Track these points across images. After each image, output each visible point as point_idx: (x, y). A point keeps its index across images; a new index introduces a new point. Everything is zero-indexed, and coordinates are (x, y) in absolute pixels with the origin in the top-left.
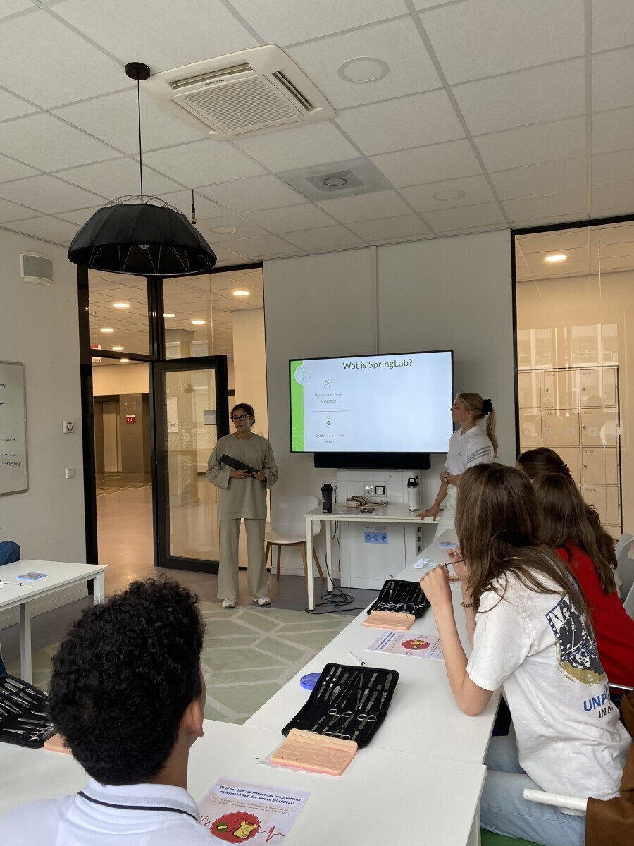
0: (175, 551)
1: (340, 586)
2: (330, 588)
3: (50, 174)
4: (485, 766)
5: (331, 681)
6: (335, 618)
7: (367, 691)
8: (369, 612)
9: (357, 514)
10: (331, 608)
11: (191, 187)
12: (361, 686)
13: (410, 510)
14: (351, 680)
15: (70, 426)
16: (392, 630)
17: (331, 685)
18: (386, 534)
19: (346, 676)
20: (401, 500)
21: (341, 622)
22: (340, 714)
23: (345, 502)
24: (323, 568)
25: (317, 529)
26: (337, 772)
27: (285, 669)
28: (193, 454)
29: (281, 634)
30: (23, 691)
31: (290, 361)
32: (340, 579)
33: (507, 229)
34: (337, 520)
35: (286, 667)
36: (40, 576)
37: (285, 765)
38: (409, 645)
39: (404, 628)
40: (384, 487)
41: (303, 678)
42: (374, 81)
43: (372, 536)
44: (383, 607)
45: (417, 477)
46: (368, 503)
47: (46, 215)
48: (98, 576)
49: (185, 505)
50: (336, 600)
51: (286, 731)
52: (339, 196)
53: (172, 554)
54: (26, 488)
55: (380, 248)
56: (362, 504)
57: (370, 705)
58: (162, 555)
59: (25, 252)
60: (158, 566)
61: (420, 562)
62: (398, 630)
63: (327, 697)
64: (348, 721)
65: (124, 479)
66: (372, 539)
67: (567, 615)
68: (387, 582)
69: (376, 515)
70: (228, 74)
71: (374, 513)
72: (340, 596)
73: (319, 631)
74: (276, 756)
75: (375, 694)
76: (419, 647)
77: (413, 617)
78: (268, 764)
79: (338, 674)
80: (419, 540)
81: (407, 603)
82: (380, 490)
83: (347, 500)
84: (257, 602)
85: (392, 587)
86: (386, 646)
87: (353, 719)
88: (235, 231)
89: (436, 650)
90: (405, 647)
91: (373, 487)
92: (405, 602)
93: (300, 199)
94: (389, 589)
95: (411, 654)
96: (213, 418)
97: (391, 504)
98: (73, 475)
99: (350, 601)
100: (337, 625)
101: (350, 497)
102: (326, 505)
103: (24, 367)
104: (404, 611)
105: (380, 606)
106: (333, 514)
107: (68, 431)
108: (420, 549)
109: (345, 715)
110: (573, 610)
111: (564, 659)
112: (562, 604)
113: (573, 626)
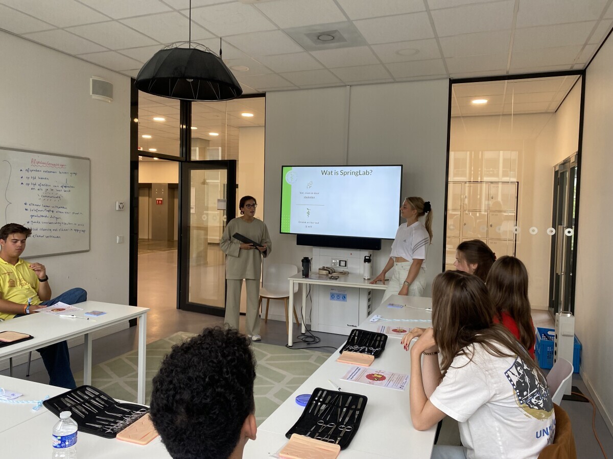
0: (192, 299)
1: (310, 330)
2: (303, 331)
3: (117, 21)
5: (318, 401)
6: (308, 353)
7: (345, 409)
8: (341, 352)
9: (327, 280)
10: (305, 345)
11: (220, 36)
12: (340, 405)
13: (364, 279)
14: (333, 401)
15: (121, 206)
17: (319, 404)
18: (346, 295)
19: (329, 397)
20: (358, 272)
21: (312, 355)
22: (326, 425)
23: (317, 271)
24: (299, 316)
25: (296, 289)
27: (273, 387)
28: (205, 229)
29: (268, 362)
30: (98, 396)
31: (283, 166)
32: (310, 325)
33: (446, 78)
34: (311, 283)
35: (272, 386)
36: (102, 313)
38: (371, 377)
39: (368, 365)
40: (346, 261)
41: (298, 397)
43: (336, 296)
44: (351, 348)
45: (371, 255)
46: (334, 272)
47: (111, 50)
48: (143, 315)
49: (199, 265)
50: (307, 340)
51: (288, 435)
53: (190, 301)
54: (88, 249)
55: (354, 88)
56: (330, 273)
57: (347, 419)
58: (183, 303)
59: (93, 77)
60: (180, 308)
61: (374, 317)
62: (363, 366)
63: (316, 412)
64: (332, 430)
65: (153, 244)
66: (336, 298)
67: (521, 372)
68: (353, 330)
69: (340, 281)
71: (338, 280)
72: (311, 337)
73: (297, 361)
74: (282, 452)
75: (351, 412)
76: (378, 379)
77: (373, 357)
78: (277, 458)
79: (324, 396)
80: (369, 300)
81: (368, 347)
82: (343, 264)
83: (320, 269)
84: (251, 338)
85: (357, 335)
86: (355, 377)
87: (335, 428)
88: (248, 69)
89: (391, 382)
90: (368, 378)
91: (338, 261)
92: (366, 346)
93: (299, 49)
94: (355, 336)
95: (373, 384)
96: (224, 205)
97: (352, 274)
98: (122, 242)
99: (318, 341)
100: (309, 357)
101: (321, 267)
102: (304, 272)
103: (90, 161)
104: (366, 352)
105: (348, 348)
106: (309, 278)
107: (120, 209)
108: (370, 307)
109: (330, 425)
110: (525, 367)
111: (523, 403)
112: (516, 364)
113: (527, 379)
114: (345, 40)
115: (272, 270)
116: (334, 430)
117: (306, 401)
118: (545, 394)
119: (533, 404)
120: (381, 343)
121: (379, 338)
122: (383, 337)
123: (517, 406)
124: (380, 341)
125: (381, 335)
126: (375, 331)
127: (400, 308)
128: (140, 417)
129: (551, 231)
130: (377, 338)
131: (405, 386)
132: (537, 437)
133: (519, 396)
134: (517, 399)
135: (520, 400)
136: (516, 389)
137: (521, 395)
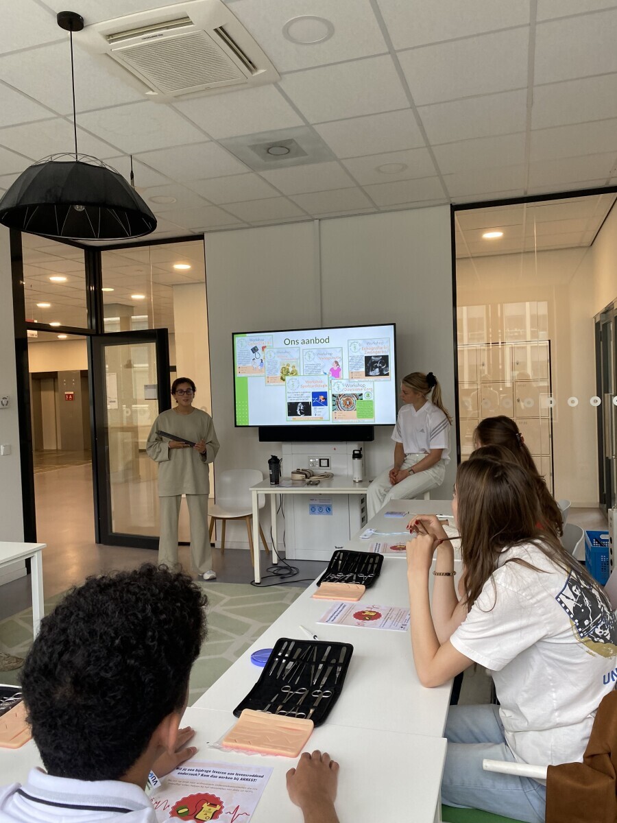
0: (117, 527)
1: (285, 559)
2: (275, 560)
4: (446, 739)
5: (283, 657)
6: (283, 590)
7: (321, 666)
8: (319, 584)
9: (303, 487)
10: (277, 580)
11: (129, 153)
12: (314, 660)
13: (354, 481)
14: (304, 655)
15: (4, 401)
17: (284, 661)
18: (331, 506)
19: (299, 650)
20: (345, 473)
21: (288, 593)
22: (294, 691)
23: (290, 475)
24: (268, 541)
25: (262, 503)
26: (293, 754)
27: (233, 642)
28: (134, 430)
29: (225, 608)
31: (233, 334)
32: (284, 552)
33: (447, 204)
34: (282, 492)
35: (230, 641)
37: (237, 748)
38: (360, 616)
39: (355, 599)
41: (254, 654)
42: (319, 42)
43: (317, 508)
44: (332, 578)
45: (361, 449)
46: (313, 476)
48: (36, 554)
49: (126, 481)
50: (281, 572)
51: (237, 712)
52: (281, 166)
53: (114, 531)
55: (323, 223)
56: (308, 477)
57: (325, 679)
58: (105, 534)
60: (100, 543)
61: (367, 532)
62: (349, 602)
63: (279, 674)
64: (303, 698)
65: (64, 456)
66: (317, 511)
67: (578, 593)
68: (336, 553)
69: (321, 487)
70: (168, 28)
71: (319, 485)
72: (285, 568)
73: (266, 604)
74: (228, 739)
75: (330, 669)
76: (371, 618)
77: (364, 587)
78: (219, 749)
79: (290, 649)
81: (357, 573)
82: (324, 463)
83: (292, 473)
85: (341, 557)
86: (337, 618)
87: (308, 695)
88: (175, 201)
89: (389, 620)
90: (357, 618)
91: (317, 460)
92: (355, 573)
93: (243, 168)
94: (338, 559)
95: (363, 626)
96: (154, 393)
97: (336, 476)
98: (8, 453)
99: (295, 573)
100: (283, 596)
101: (295, 470)
102: (273, 477)
104: (354, 582)
105: (329, 578)
106: (279, 486)
107: (2, 407)
108: (364, 520)
109: (299, 691)
110: (582, 582)
111: (584, 636)
112: (571, 583)
113: (587, 601)
114: (307, 155)
115: (227, 479)
116: (306, 698)
117: (263, 658)
118: (610, 620)
119: (597, 636)
120: (375, 566)
121: (372, 560)
122: (378, 558)
123: (574, 640)
124: (374, 563)
125: (374, 555)
126: (368, 551)
127: (400, 517)
128: (13, 706)
129: (595, 401)
130: (369, 559)
131: (409, 624)
132: (605, 683)
133: (578, 627)
134: (575, 632)
135: (580, 632)
136: (574, 619)
137: (581, 625)
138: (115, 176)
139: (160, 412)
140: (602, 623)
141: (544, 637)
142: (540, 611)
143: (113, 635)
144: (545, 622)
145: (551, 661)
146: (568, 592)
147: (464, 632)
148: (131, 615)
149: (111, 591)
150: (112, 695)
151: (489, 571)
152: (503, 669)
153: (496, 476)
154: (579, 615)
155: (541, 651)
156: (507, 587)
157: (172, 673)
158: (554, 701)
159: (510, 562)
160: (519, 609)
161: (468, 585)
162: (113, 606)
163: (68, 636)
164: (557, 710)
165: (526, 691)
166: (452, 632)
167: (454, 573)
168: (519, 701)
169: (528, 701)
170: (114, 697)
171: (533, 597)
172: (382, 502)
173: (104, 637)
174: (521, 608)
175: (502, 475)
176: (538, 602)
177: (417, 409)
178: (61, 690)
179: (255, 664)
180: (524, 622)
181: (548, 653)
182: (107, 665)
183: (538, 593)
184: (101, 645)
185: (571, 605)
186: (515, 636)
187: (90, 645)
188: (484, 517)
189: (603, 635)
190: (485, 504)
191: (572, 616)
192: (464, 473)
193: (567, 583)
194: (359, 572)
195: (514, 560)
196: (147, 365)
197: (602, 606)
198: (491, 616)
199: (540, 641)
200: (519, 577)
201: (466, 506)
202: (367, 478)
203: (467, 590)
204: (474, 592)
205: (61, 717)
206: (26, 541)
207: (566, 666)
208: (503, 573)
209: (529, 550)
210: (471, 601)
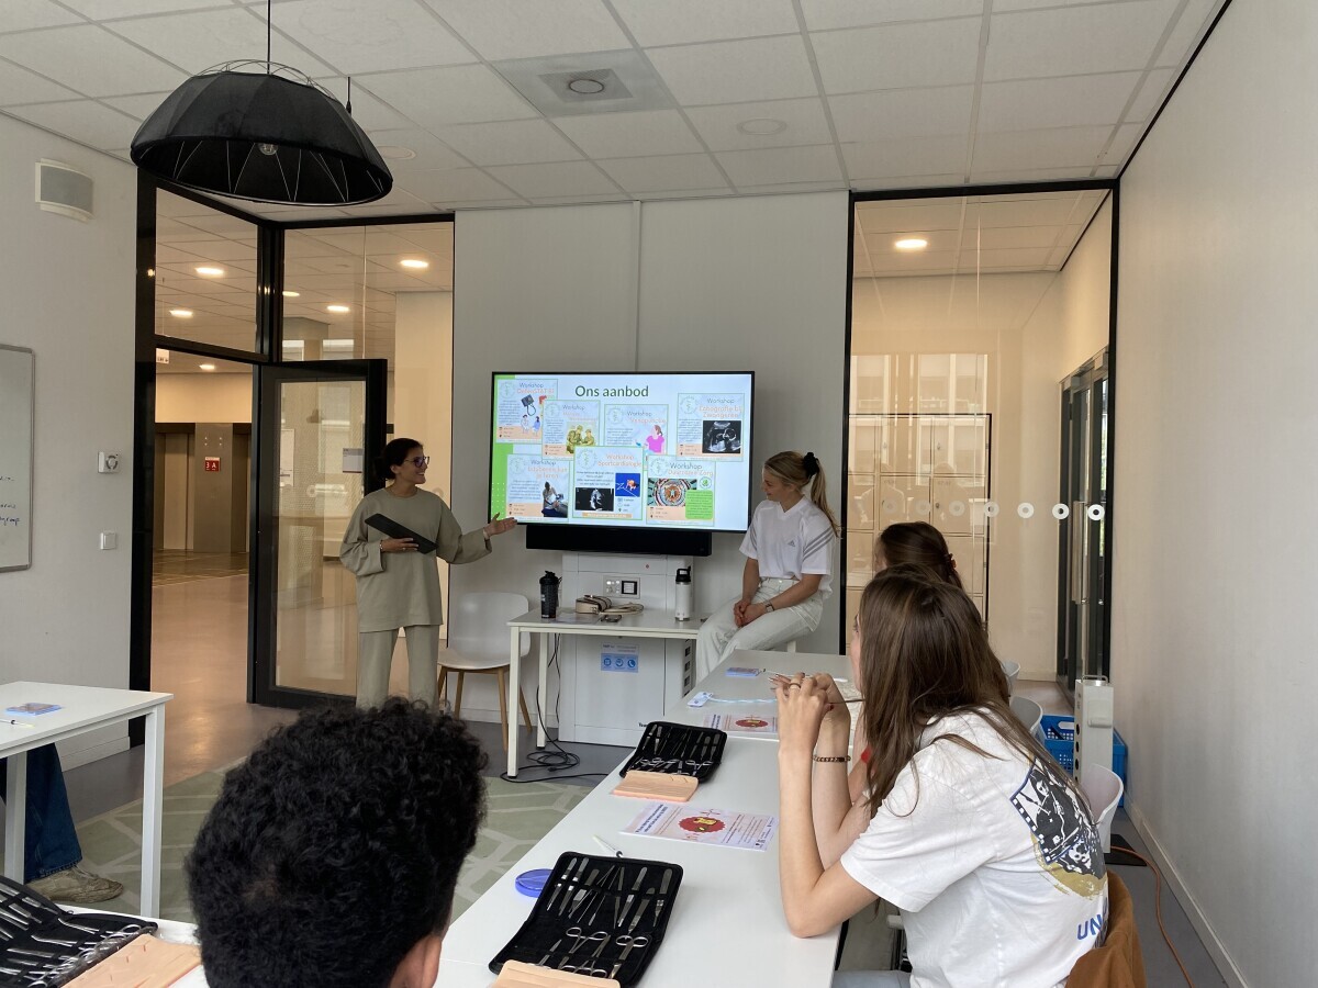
0: (283, 678)
1: (557, 740)
2: (541, 742)
5: (569, 881)
6: (551, 789)
7: (631, 898)
8: (623, 773)
9: (595, 624)
10: (543, 773)
11: (347, 72)
12: (620, 889)
13: (677, 619)
14: (603, 880)
15: (111, 462)
16: (660, 802)
17: (571, 888)
18: (636, 657)
19: (595, 873)
20: (662, 605)
21: (561, 794)
22: (587, 936)
23: (573, 605)
24: (532, 710)
25: (526, 648)
28: (317, 524)
30: (16, 900)
31: (494, 374)
32: (557, 729)
33: (842, 190)
34: (558, 631)
36: (49, 708)
38: (690, 824)
39: (683, 799)
41: (520, 876)
43: (614, 661)
44: (645, 764)
45: (690, 567)
46: (610, 607)
47: (86, 98)
48: (155, 711)
49: (301, 606)
50: (550, 761)
51: (495, 965)
52: (590, 112)
53: (278, 683)
54: (27, 563)
56: (602, 608)
57: (636, 920)
58: (263, 689)
59: (42, 160)
60: (254, 701)
61: (699, 696)
62: (673, 802)
63: (562, 908)
64: (601, 947)
65: (197, 561)
66: (613, 665)
67: (1045, 792)
68: (651, 725)
69: (622, 625)
71: (619, 623)
72: (557, 754)
73: (526, 809)
75: (645, 903)
76: (708, 828)
77: (696, 780)
79: (581, 869)
80: (686, 667)
81: (684, 760)
82: (629, 588)
83: (578, 601)
85: (659, 734)
86: (654, 826)
87: (609, 942)
88: (414, 155)
89: (736, 832)
90: (685, 828)
91: (618, 582)
92: (680, 759)
93: (526, 110)
94: (654, 736)
95: (696, 840)
96: (358, 462)
97: (652, 609)
98: (113, 545)
99: (573, 763)
100: (552, 800)
101: (581, 596)
102: (547, 606)
103: (34, 356)
104: (680, 771)
105: (640, 764)
106: (555, 622)
107: (108, 470)
108: (688, 683)
109: (595, 937)
110: (1052, 777)
111: (1051, 861)
112: (1034, 776)
113: (1059, 807)
114: (628, 95)
115: (470, 606)
116: (605, 948)
117: (540, 884)
118: (1092, 839)
119: (1072, 862)
120: (714, 749)
121: (708, 740)
122: (717, 737)
123: (1040, 868)
124: (710, 745)
125: (711, 733)
126: (701, 725)
127: (752, 677)
128: (123, 945)
129: (1060, 511)
130: (703, 739)
131: (767, 840)
132: (1080, 937)
133: (1043, 847)
134: (1039, 853)
135: (1046, 855)
136: (1037, 833)
137: (1048, 843)
138: (330, 102)
139: (366, 492)
140: (1080, 842)
141: (992, 860)
142: (985, 819)
143: (348, 799)
144: (992, 836)
145: (999, 900)
146: (1029, 791)
147: (863, 849)
148: (377, 770)
149: (343, 732)
150: (342, 894)
151: (908, 754)
152: (920, 911)
153: (925, 603)
154: (1046, 827)
155: (983, 883)
156: (936, 778)
157: (436, 867)
158: (1001, 964)
159: (942, 740)
160: (952, 814)
161: (872, 774)
162: (348, 755)
163: (273, 799)
164: (1004, 978)
165: (956, 947)
166: (844, 850)
167: (848, 758)
168: (945, 962)
169: (959, 962)
170: (345, 899)
171: (976, 795)
172: (720, 654)
173: (333, 802)
174: (957, 812)
175: (934, 603)
176: (983, 803)
177: (786, 509)
178: (258, 884)
179: (522, 892)
180: (960, 835)
181: (995, 886)
182: (338, 846)
183: (983, 791)
184: (330, 815)
185: (1034, 810)
186: (944, 857)
187: (310, 813)
188: (903, 668)
189: (1080, 861)
190: (905, 647)
191: (1034, 828)
192: (872, 599)
193: (1028, 776)
194: (687, 757)
195: (947, 737)
196: (348, 423)
197: (1080, 816)
198: (909, 824)
199: (982, 866)
200: (955, 764)
201: (875, 648)
202: (697, 616)
203: (870, 783)
204: (882, 787)
205: (257, 927)
206: (133, 687)
207: (1021, 908)
208: (930, 757)
209: (970, 722)
210: (876, 802)
